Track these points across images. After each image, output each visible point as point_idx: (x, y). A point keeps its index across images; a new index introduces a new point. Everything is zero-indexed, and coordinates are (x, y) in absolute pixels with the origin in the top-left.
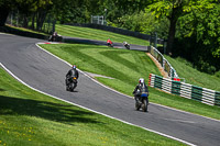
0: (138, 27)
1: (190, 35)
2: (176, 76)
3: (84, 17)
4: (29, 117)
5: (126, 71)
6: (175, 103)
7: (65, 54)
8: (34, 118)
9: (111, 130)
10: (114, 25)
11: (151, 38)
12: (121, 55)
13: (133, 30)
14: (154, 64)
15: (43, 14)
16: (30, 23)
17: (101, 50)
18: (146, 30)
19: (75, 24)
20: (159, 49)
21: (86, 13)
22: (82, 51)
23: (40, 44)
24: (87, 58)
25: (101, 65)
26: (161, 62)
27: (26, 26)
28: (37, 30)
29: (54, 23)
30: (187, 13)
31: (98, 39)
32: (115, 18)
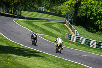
0: (60, 11)
1: (84, 15)
2: (78, 34)
3: (35, 7)
4: (10, 55)
5: (55, 32)
6: (78, 47)
7: (26, 25)
8: (13, 55)
9: (48, 60)
10: (49, 11)
11: (66, 17)
12: (52, 25)
13: (58, 13)
14: (68, 29)
15: (16, 6)
16: (10, 11)
17: (43, 23)
18: (63, 13)
19: (31, 11)
20: (70, 22)
21: (36, 6)
22: (34, 23)
23: (15, 20)
24: (36, 27)
25: (43, 30)
26: (71, 28)
27: (8, 12)
28: (13, 14)
29: (21, 11)
30: (82, 5)
31: (42, 18)
32: (49, 8)
